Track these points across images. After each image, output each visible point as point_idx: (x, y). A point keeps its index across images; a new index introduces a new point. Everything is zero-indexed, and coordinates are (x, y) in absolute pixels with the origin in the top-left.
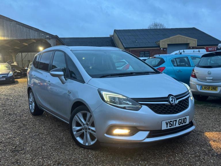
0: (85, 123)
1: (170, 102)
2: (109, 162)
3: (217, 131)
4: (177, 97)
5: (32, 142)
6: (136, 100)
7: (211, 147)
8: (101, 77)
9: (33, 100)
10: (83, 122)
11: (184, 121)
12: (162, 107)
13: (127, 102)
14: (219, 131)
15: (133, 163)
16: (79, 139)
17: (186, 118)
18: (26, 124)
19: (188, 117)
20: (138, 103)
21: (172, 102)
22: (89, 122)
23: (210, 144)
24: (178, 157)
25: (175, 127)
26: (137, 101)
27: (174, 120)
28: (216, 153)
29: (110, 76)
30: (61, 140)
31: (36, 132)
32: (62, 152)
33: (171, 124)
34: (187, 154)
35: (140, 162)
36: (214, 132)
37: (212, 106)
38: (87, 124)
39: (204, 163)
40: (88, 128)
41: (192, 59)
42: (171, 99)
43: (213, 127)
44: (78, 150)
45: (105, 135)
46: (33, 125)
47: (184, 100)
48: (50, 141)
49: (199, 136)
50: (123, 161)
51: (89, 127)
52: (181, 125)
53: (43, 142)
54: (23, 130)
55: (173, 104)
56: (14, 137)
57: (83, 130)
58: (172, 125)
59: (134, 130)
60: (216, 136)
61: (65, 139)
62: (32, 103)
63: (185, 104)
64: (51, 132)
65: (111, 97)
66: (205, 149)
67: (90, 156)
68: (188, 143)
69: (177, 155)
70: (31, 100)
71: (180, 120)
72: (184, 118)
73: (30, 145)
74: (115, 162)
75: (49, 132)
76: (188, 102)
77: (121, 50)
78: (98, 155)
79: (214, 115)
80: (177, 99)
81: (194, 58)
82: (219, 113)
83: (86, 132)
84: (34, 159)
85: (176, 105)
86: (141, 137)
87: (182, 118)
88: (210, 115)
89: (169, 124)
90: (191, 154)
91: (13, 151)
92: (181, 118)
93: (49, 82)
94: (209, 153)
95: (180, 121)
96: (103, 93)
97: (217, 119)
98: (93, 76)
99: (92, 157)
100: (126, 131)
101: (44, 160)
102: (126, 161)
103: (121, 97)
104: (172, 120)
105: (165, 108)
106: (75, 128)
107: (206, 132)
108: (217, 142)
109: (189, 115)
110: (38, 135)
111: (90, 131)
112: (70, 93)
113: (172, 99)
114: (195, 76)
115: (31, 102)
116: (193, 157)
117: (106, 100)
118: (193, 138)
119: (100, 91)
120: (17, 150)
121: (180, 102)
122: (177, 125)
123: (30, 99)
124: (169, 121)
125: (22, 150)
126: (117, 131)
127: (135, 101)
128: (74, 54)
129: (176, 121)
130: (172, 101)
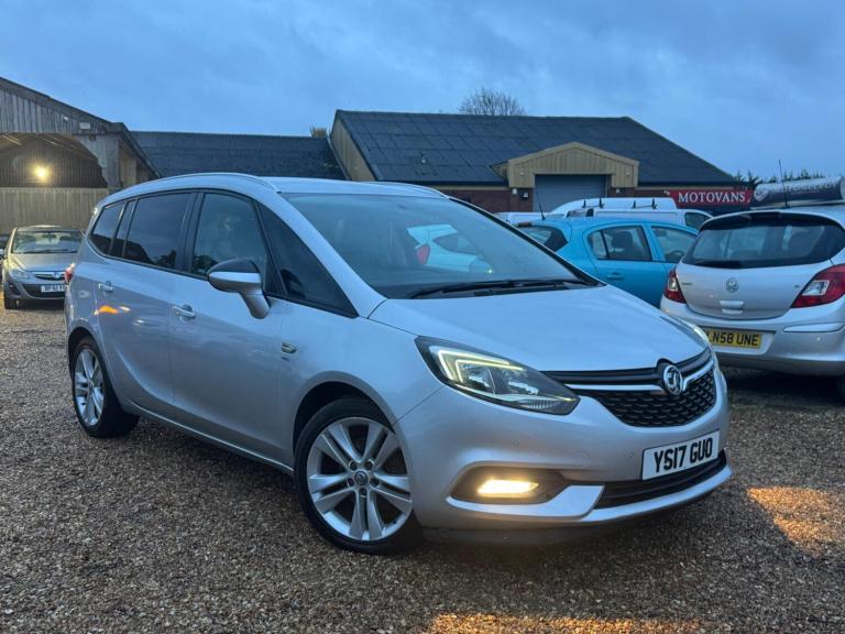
0: (359, 462)
1: (663, 385)
2: (462, 594)
3: (783, 484)
4: (685, 367)
5: (142, 534)
6: (560, 378)
7: (785, 538)
8: (414, 296)
9: (93, 379)
10: (348, 458)
11: (705, 450)
12: (640, 401)
13: (521, 385)
14: (792, 485)
15: (547, 595)
16: (332, 520)
17: (710, 440)
18: (79, 469)
19: (716, 437)
20: (566, 390)
21: (672, 386)
22: (374, 457)
23: (777, 526)
24: (690, 572)
25: (682, 469)
26: (563, 382)
27: (678, 446)
28: (808, 556)
29: (441, 293)
30: (252, 526)
31: (140, 500)
32: (276, 567)
33: (670, 460)
34: (715, 563)
35: (573, 592)
36: (775, 488)
37: (740, 401)
38: (368, 466)
39: (778, 587)
40: (369, 478)
41: (657, 234)
42: (666, 376)
43: (765, 470)
44: (334, 560)
45: (450, 500)
46: (116, 475)
47: (702, 379)
48: (211, 531)
49: (732, 500)
50: (510, 589)
51: (377, 475)
52: (698, 463)
53: (184, 534)
54: (81, 492)
55: (674, 393)
56: (60, 520)
57: (352, 485)
58: (673, 463)
59: (553, 482)
60: (788, 500)
61: (265, 521)
62: (91, 389)
63: (706, 391)
64: (199, 496)
65: (465, 365)
66: (767, 545)
67: (388, 578)
68: (705, 525)
69: (682, 564)
70: (83, 380)
71: (695, 445)
72: (706, 438)
73: (139, 544)
74: (484, 595)
75: (191, 498)
76: (713, 386)
77: (448, 197)
78: (415, 573)
79: (755, 432)
80: (685, 375)
81: (661, 230)
82: (771, 424)
83: (363, 492)
84: (185, 596)
85: (682, 395)
86: (577, 504)
87: (701, 439)
88: (743, 431)
89: (663, 459)
90: (729, 561)
91: (81, 571)
92: (697, 441)
93: (190, 309)
94: (784, 555)
95: (696, 449)
96: (441, 353)
97: (769, 444)
98: (389, 292)
99: (396, 582)
100: (522, 487)
101: (224, 596)
102: (524, 590)
103: (504, 365)
104: (673, 447)
105: (651, 407)
106: (318, 480)
107: (750, 486)
108: (798, 522)
109: (717, 430)
110: (154, 509)
111: (378, 489)
112: (293, 351)
113: (669, 375)
114: (678, 297)
115: (85, 385)
116: (738, 570)
117: (451, 377)
118: (716, 508)
119: (428, 346)
120: (97, 566)
121: (692, 384)
122: (687, 465)
123: (79, 375)
124: (665, 449)
125: (115, 566)
126: (490, 487)
127: (556, 380)
128: (299, 207)
129: (684, 448)
130: (671, 381)
